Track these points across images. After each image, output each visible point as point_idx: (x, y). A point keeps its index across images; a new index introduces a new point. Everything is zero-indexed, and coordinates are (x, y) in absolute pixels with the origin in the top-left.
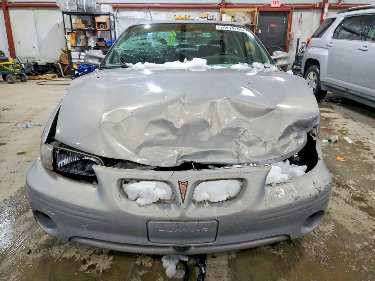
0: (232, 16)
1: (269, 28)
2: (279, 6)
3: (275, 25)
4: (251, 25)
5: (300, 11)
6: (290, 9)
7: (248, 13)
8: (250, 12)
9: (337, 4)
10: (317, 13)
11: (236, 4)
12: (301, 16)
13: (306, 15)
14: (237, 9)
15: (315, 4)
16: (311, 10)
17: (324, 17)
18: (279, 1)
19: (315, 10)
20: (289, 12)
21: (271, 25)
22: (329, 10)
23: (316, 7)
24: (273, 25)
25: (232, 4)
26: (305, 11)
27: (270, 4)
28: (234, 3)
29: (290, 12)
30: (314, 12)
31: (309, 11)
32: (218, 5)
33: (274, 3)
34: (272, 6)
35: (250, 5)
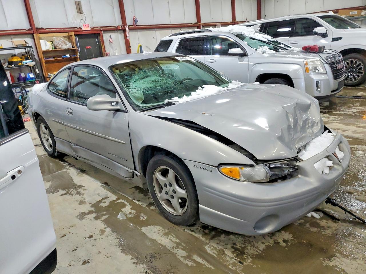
0: (51, 42)
1: (86, 50)
2: (90, 29)
3: (90, 47)
4: (73, 49)
5: (109, 33)
6: (99, 32)
7: (65, 37)
8: (66, 36)
9: (133, 26)
10: (121, 33)
11: (47, 29)
12: (110, 36)
13: (114, 35)
14: (52, 34)
15: (117, 26)
16: (115, 31)
17: (127, 37)
18: (88, 25)
19: (119, 32)
20: (99, 34)
21: (86, 47)
22: (130, 31)
23: (119, 29)
24: (88, 47)
25: (43, 29)
26: (112, 33)
27: (81, 28)
28: (44, 28)
29: (101, 34)
30: (118, 33)
31: (114, 33)
32: (27, 30)
33: (84, 27)
34: (84, 29)
35: (62, 29)
